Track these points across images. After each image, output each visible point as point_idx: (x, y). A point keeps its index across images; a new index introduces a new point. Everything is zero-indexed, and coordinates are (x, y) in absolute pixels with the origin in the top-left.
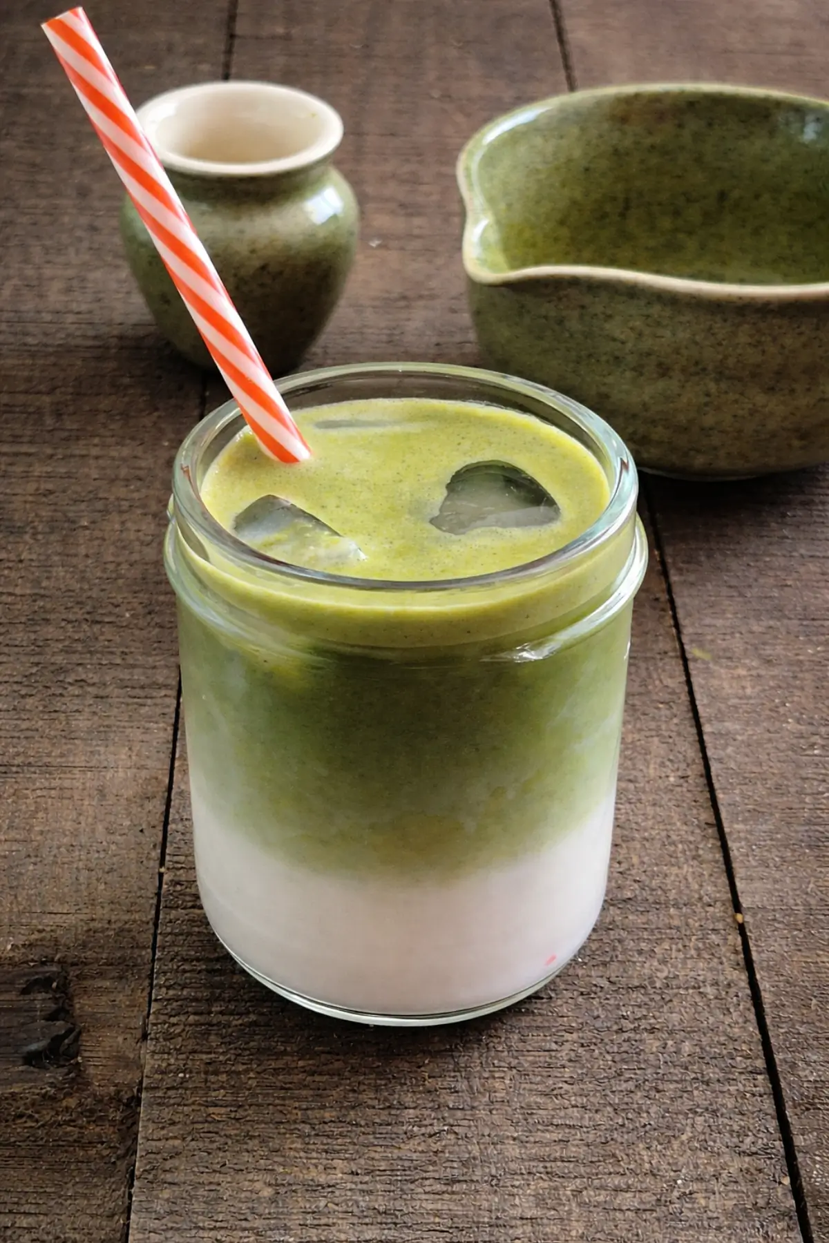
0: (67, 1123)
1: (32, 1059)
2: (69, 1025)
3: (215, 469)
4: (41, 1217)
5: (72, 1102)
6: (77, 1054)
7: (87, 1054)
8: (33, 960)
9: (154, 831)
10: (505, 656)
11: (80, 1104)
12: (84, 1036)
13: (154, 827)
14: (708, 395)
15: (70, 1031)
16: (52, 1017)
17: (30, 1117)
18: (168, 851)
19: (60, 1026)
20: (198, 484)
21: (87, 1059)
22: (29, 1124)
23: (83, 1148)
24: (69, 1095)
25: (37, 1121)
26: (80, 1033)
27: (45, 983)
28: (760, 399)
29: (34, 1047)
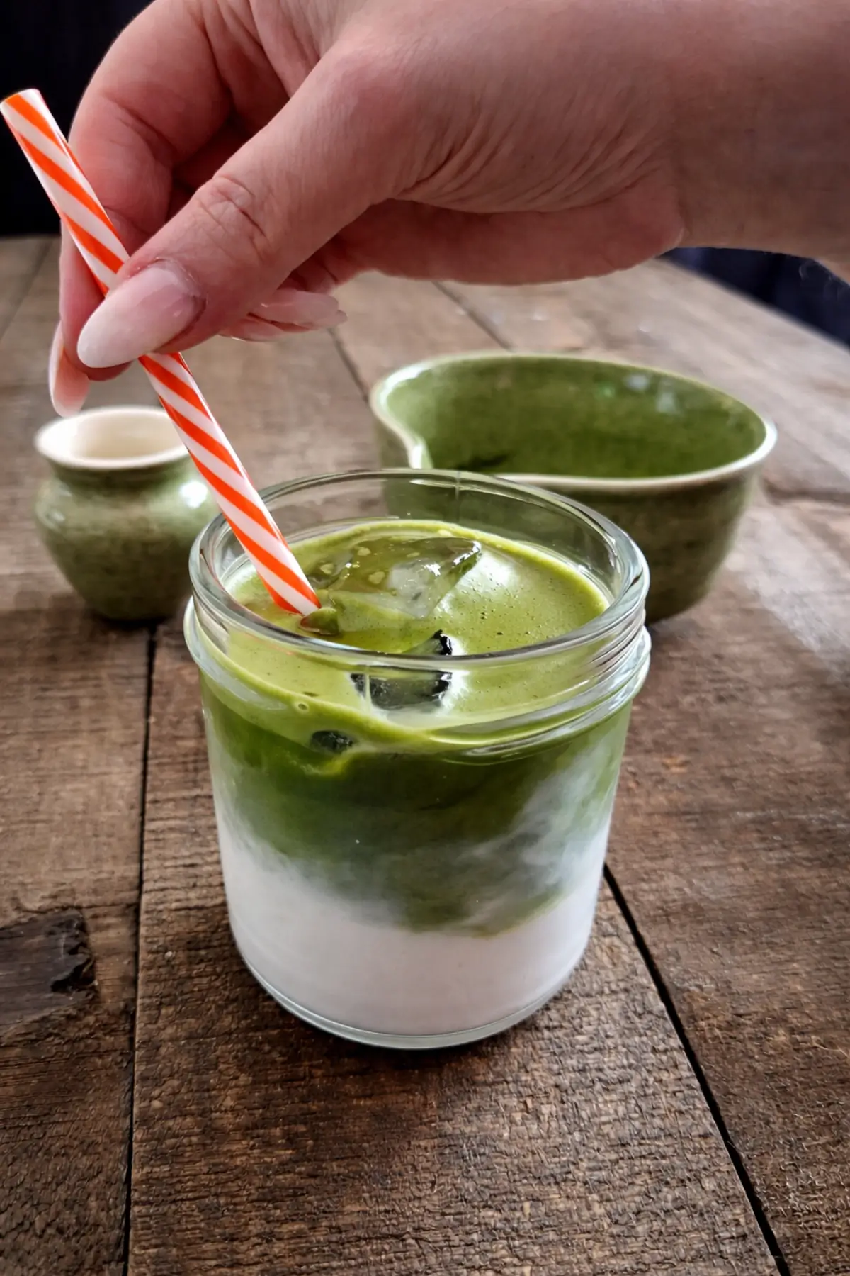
0: (88, 1037)
1: (59, 987)
2: (88, 957)
4: (69, 1125)
5: (91, 1019)
6: (93, 979)
7: (101, 978)
8: (57, 908)
11: (97, 1021)
12: (98, 964)
15: (88, 961)
16: (73, 951)
17: (57, 1035)
19: (80, 959)
21: (101, 982)
22: (57, 1041)
23: (100, 1057)
24: (87, 1013)
25: (63, 1038)
26: (95, 962)
27: (67, 925)
29: (60, 977)
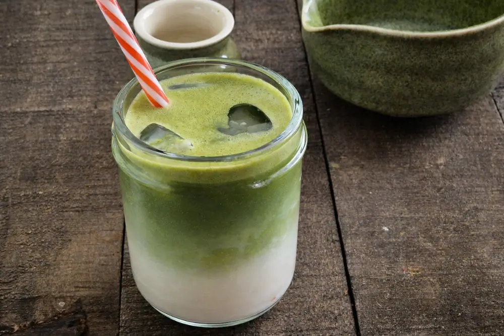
3: (130, 111)
9: (118, 254)
10: (250, 185)
13: (118, 252)
14: (407, 82)
18: (124, 261)
20: (124, 117)
28: (430, 83)
